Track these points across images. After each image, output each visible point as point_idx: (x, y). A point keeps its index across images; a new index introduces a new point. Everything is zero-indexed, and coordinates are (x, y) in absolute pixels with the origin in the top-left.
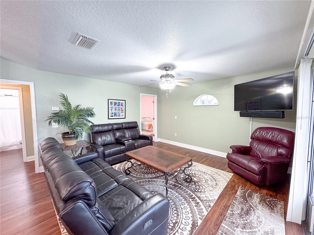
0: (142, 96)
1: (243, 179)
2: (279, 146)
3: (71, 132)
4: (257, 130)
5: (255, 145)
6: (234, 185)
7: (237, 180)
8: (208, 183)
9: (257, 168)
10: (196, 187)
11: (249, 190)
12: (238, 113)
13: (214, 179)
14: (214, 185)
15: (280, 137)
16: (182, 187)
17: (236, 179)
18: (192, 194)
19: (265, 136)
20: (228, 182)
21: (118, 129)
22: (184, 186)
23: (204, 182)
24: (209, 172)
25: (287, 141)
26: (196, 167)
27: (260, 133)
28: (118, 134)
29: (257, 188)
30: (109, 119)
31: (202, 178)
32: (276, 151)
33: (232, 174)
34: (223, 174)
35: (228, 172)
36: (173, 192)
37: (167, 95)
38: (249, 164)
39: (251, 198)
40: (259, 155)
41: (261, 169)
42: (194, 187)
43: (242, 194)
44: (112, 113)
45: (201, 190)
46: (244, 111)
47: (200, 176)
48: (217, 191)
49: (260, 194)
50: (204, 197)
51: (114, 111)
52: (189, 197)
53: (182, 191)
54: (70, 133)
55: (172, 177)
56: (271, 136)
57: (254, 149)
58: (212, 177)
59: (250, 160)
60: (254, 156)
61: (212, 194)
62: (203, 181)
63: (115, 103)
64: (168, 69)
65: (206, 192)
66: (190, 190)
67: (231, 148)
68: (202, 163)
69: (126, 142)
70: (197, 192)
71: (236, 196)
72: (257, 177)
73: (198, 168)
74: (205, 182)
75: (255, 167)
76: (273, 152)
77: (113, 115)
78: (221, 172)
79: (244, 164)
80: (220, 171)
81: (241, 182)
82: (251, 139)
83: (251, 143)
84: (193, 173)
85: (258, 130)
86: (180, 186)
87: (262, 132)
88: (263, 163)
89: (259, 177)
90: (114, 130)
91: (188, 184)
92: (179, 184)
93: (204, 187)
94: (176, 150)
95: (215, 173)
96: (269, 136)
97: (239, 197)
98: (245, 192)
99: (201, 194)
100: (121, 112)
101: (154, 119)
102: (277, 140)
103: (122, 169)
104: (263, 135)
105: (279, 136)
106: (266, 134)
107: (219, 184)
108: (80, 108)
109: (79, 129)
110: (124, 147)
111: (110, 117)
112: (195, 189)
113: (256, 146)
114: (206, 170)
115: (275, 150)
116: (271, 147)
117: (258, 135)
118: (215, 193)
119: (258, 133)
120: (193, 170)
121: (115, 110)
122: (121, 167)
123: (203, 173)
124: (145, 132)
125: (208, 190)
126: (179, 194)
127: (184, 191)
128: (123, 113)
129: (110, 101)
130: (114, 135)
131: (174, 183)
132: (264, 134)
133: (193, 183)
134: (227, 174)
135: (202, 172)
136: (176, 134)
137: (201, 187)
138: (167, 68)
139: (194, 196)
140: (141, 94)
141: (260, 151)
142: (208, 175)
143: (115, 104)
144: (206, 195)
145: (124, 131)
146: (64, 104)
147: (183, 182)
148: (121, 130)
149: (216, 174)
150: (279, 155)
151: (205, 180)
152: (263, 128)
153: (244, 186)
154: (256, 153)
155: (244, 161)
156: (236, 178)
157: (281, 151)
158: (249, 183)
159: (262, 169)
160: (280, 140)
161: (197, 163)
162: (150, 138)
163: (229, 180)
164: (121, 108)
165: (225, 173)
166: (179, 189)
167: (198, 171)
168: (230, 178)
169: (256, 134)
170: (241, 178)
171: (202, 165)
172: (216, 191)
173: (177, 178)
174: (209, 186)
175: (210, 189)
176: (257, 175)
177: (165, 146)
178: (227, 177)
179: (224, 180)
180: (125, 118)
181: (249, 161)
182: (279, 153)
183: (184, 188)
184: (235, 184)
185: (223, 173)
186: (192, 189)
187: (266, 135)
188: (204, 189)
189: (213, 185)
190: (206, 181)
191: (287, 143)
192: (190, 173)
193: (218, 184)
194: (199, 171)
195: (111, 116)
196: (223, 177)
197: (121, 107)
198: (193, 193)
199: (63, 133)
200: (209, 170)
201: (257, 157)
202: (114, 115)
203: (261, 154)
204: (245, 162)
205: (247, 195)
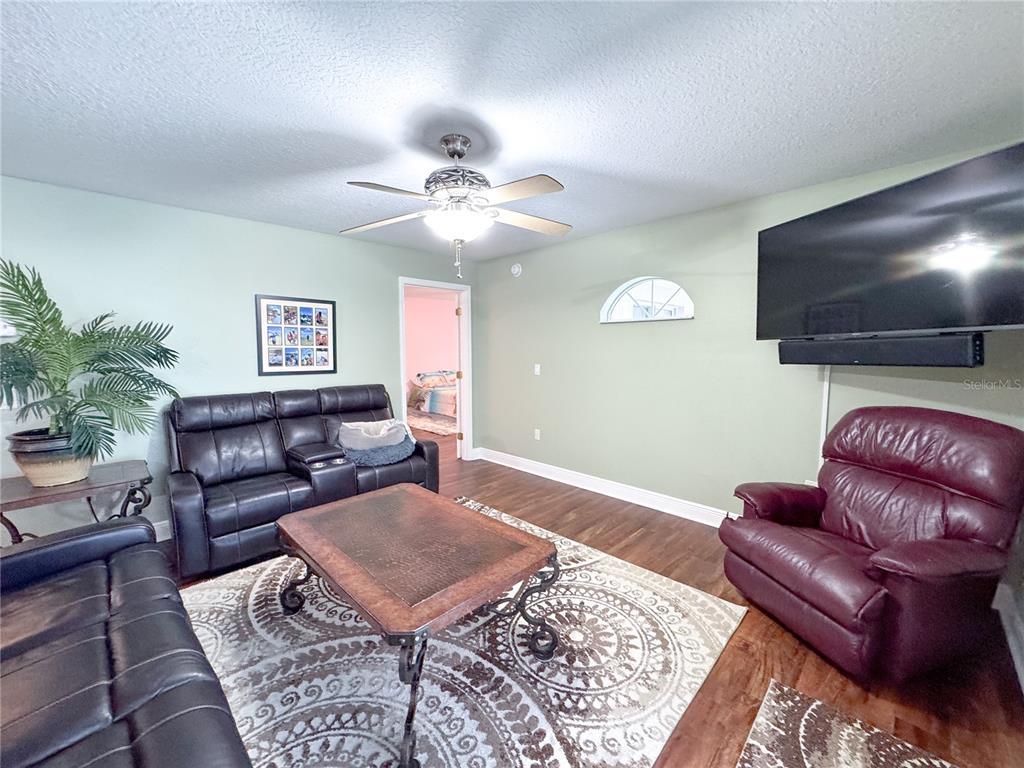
0: (408, 287)
1: (788, 637)
2: (953, 494)
3: (60, 428)
4: (853, 421)
5: (844, 482)
6: (747, 673)
7: (759, 642)
8: (627, 661)
9: (853, 597)
10: (570, 680)
11: (811, 701)
12: (772, 346)
13: (660, 635)
14: (654, 671)
15: (956, 453)
16: (508, 680)
17: (757, 637)
18: (543, 724)
19: (885, 445)
20: (719, 650)
21: (299, 415)
22: (514, 679)
23: (612, 651)
24: (645, 599)
25: (992, 472)
26: (593, 574)
27: (862, 431)
28: (299, 434)
29: (852, 690)
30: (261, 373)
31: (609, 630)
32: (937, 513)
33: (741, 610)
34: (702, 611)
35: (723, 597)
36: (459, 710)
37: (457, 264)
38: (818, 575)
39: (825, 753)
40: (859, 527)
41: (869, 604)
42: (563, 680)
43: (779, 725)
44: (278, 352)
45: (589, 699)
46: (799, 341)
47: (600, 622)
48: (664, 706)
49: (867, 726)
50: (598, 742)
51: (283, 344)
52: (521, 747)
53: (499, 707)
54: (52, 431)
55: (477, 625)
56: (914, 447)
57: (839, 499)
58: (653, 624)
59: (822, 557)
60: (836, 533)
61: (636, 728)
62: (610, 645)
63: (286, 311)
64: (458, 146)
65: (610, 716)
66: (536, 700)
67: (738, 493)
68: (620, 555)
69: (317, 465)
70: (567, 711)
71: (750, 741)
72: (854, 640)
73: (603, 575)
74: (617, 654)
75: (843, 590)
76: (926, 519)
77: (279, 357)
78: (696, 597)
79: (792, 572)
80: (693, 591)
81: (777, 653)
82: (824, 456)
83: (824, 476)
84: (576, 601)
85: (858, 421)
86: (498, 673)
87: (872, 427)
88: (879, 576)
89: (862, 643)
90: (282, 417)
91: (539, 663)
92: (498, 664)
93: (606, 682)
94: (532, 494)
95: (666, 604)
96: (906, 445)
97: (764, 750)
98: (793, 716)
99: (586, 728)
100: (315, 347)
101: (459, 375)
102: (942, 465)
103: (280, 582)
104: (879, 440)
105: (952, 450)
106: (890, 438)
107: (680, 666)
108: (107, 326)
109: (97, 414)
110: (306, 488)
111: (266, 368)
112: (563, 695)
113: (848, 488)
114: (634, 587)
115: (933, 509)
116: (917, 494)
117: (853, 440)
118: (652, 722)
119: (855, 431)
120: (578, 588)
121: (291, 338)
122: (285, 573)
123: (618, 602)
124: (442, 422)
125: (623, 701)
126: (481, 728)
127: (507, 706)
128: (326, 350)
129: (264, 303)
130: (280, 438)
131: (474, 658)
132: (882, 435)
133: (562, 660)
134: (719, 611)
135: (616, 598)
136: (537, 432)
137: (592, 683)
138: (454, 141)
139: (550, 738)
140: (402, 281)
141: (864, 510)
142: (637, 612)
143: (290, 314)
144: (608, 736)
145: (326, 420)
146: (12, 309)
147: (521, 650)
148: (314, 419)
149: (672, 609)
150: (954, 534)
151: (620, 639)
152: (878, 410)
153: (789, 676)
154: (846, 518)
155: (794, 560)
156: (756, 631)
157: (962, 518)
158: (812, 657)
159: (874, 604)
160: (960, 464)
161: (602, 555)
162: (425, 449)
163: (724, 641)
164: (318, 333)
165: (711, 604)
166: (487, 697)
167: (596, 592)
168: (730, 632)
169: (846, 435)
170: (779, 632)
171: (620, 561)
172: (660, 704)
173: (499, 631)
174: (628, 673)
175: (635, 697)
176: (854, 629)
177: (494, 477)
178: (718, 627)
179: (701, 641)
180: (334, 371)
181: (817, 559)
182: (952, 522)
183: (516, 689)
184: (752, 660)
185: (703, 604)
186: (551, 692)
187: (893, 442)
188: (607, 695)
189: (649, 669)
190: (624, 647)
191: (992, 481)
192: (559, 603)
193: (672, 666)
194: (602, 591)
195: (271, 365)
196: (698, 628)
197: (314, 327)
198: (549, 718)
199: (17, 435)
200: (646, 588)
201: (852, 540)
202: (287, 359)
203: (867, 525)
204: (798, 561)
205: (802, 730)
